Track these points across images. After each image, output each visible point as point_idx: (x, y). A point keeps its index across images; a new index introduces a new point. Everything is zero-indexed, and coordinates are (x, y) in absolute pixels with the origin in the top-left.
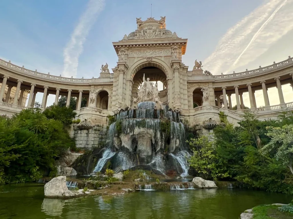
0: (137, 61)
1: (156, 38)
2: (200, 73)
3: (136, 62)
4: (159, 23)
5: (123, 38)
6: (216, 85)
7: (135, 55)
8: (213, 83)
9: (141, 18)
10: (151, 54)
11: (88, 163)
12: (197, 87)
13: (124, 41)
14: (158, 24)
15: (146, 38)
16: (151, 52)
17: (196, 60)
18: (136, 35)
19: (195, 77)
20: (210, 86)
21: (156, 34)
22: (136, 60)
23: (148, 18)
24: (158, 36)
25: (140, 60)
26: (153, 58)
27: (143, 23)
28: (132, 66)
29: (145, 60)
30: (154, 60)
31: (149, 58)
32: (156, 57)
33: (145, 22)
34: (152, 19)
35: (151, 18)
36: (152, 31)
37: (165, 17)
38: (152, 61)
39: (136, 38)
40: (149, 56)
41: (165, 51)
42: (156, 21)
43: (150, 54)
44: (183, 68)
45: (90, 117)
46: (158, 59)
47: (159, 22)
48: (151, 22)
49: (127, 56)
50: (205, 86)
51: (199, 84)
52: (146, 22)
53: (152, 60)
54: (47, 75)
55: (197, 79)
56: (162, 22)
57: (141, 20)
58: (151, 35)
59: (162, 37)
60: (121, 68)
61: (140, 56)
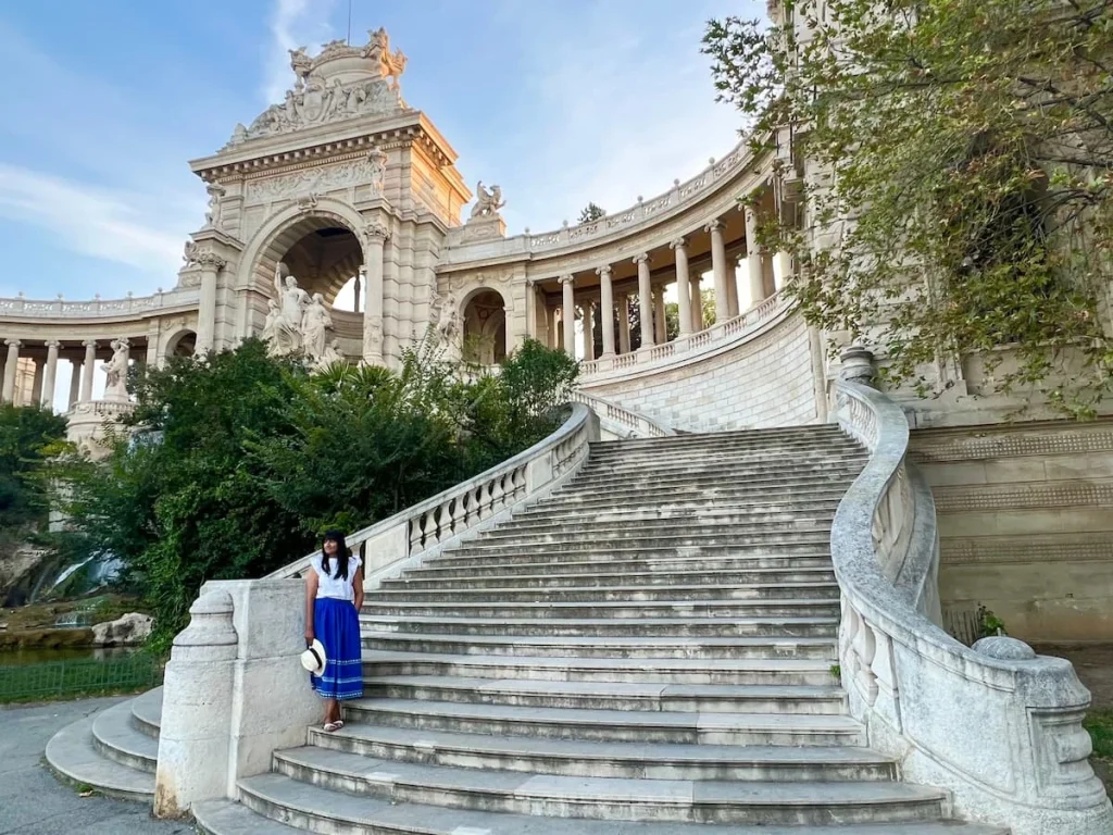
0: (271, 218)
1: (333, 120)
2: (490, 232)
3: (266, 222)
4: (366, 57)
5: (229, 141)
6: (539, 272)
7: (266, 198)
8: (529, 263)
9: (303, 49)
10: (315, 185)
11: (37, 582)
12: (476, 285)
13: (229, 150)
14: (358, 60)
15: (299, 127)
16: (313, 179)
17: (480, 182)
18: (273, 120)
19: (469, 248)
20: (516, 278)
21: (332, 107)
22: (267, 213)
23: (325, 46)
24: (339, 112)
25: (280, 211)
26: (318, 199)
27: (312, 66)
28: (255, 236)
29: (295, 210)
30: (322, 205)
31: (304, 201)
32: (330, 196)
33: (319, 61)
34: (338, 47)
35: (334, 43)
36: (317, 97)
37: (381, 30)
38: (316, 212)
39: (270, 132)
40: (307, 195)
41: (357, 169)
42: (352, 53)
43: (309, 184)
44: (416, 225)
45: (86, 433)
46: (335, 201)
47: (363, 54)
48: (334, 58)
49: (239, 202)
50: (501, 279)
51: (479, 274)
52: (321, 61)
53: (316, 209)
54: (13, 301)
55: (475, 257)
56: (373, 52)
57: (305, 54)
58: (317, 112)
59: (353, 116)
60: (206, 252)
61: (280, 198)
